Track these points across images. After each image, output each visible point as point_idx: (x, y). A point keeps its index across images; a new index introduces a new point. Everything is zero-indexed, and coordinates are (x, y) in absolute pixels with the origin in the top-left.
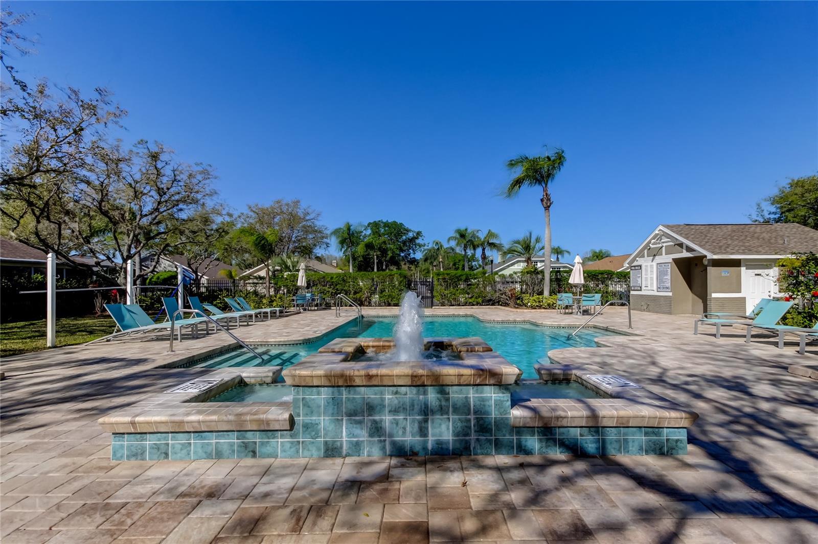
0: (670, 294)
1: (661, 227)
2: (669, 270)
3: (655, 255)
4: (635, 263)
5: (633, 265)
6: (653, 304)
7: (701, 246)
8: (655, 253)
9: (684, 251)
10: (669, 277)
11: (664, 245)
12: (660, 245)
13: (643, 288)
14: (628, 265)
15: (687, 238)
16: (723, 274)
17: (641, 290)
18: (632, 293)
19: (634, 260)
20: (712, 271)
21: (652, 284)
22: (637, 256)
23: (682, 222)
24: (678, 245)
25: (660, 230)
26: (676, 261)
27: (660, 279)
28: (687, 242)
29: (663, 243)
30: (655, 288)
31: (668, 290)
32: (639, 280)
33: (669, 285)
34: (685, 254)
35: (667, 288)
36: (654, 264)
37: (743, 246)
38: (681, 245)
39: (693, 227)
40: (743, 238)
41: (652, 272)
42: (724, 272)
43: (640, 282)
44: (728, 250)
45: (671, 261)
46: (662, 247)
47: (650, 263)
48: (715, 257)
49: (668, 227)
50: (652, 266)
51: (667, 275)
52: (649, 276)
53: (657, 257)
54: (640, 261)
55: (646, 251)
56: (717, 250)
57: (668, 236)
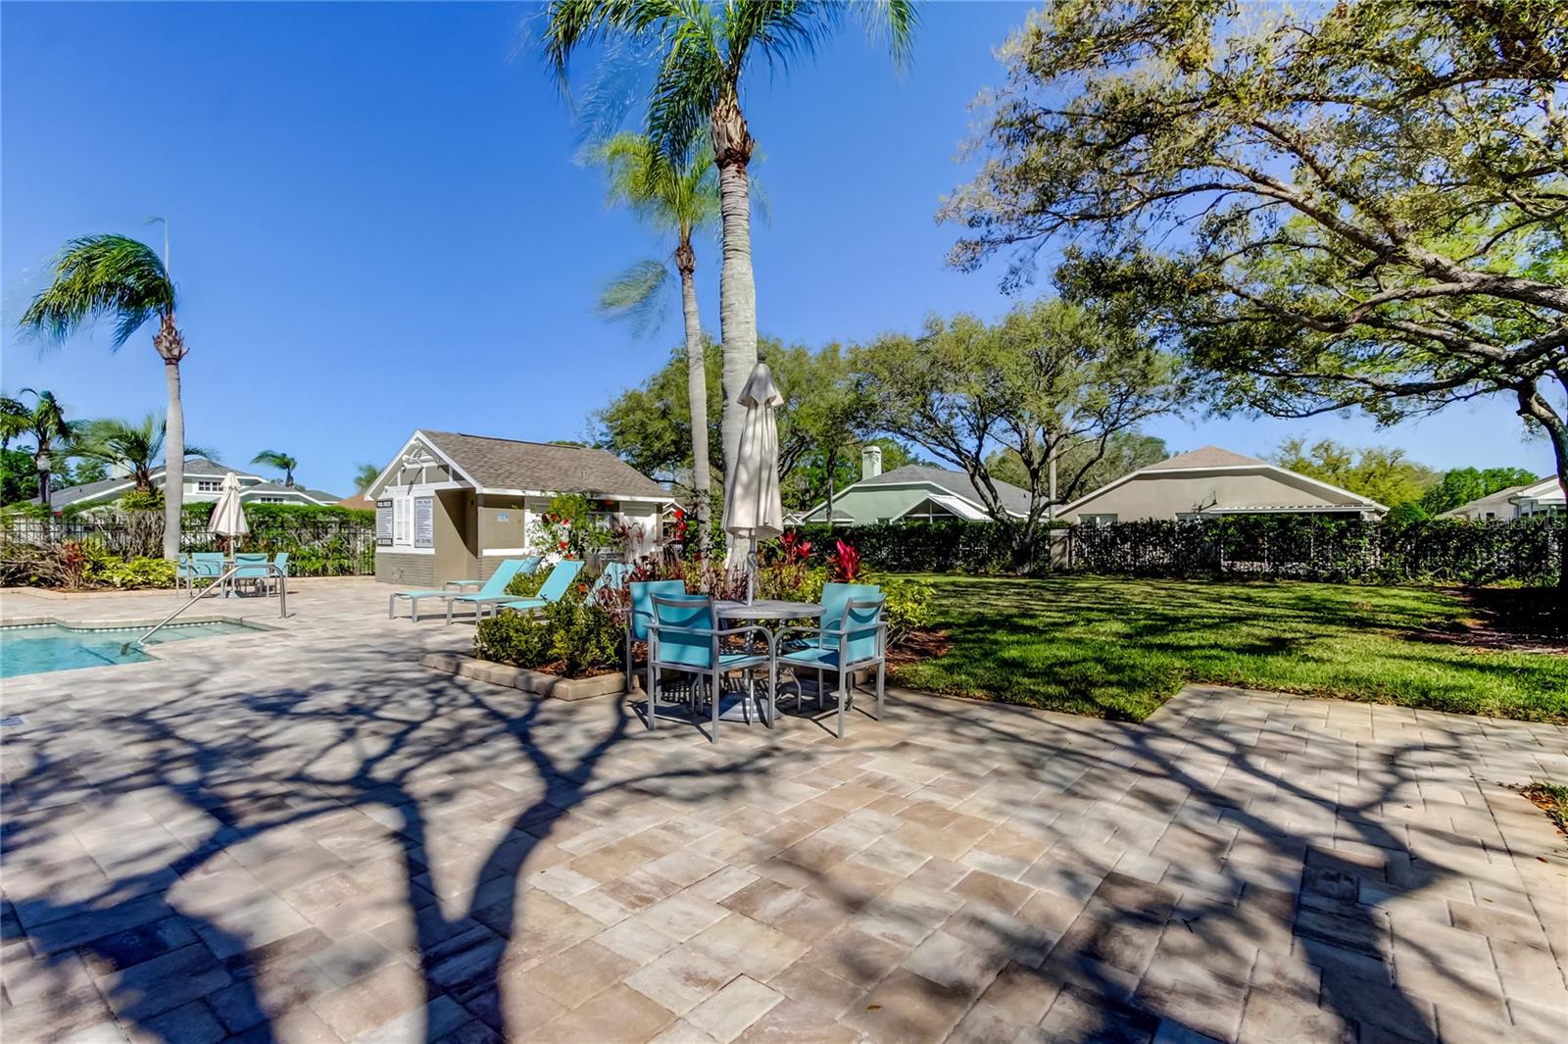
0: (432, 551)
1: (418, 434)
2: (431, 510)
3: (412, 483)
4: (383, 496)
5: (380, 498)
6: (409, 569)
7: (470, 473)
8: (412, 480)
9: (451, 479)
10: (430, 522)
11: (425, 465)
12: (419, 466)
13: (395, 541)
14: (371, 499)
15: (453, 457)
16: (500, 519)
17: (391, 545)
18: (379, 550)
19: (380, 489)
20: (483, 513)
21: (407, 536)
22: (385, 482)
23: (454, 429)
24: (442, 467)
25: (418, 439)
26: (442, 495)
27: (419, 528)
28: (454, 465)
29: (424, 461)
30: (412, 541)
31: (429, 545)
32: (389, 525)
33: (430, 536)
34: (452, 485)
35: (429, 541)
36: (411, 498)
37: (529, 477)
38: (446, 468)
39: (470, 440)
40: (534, 464)
41: (407, 510)
42: (502, 516)
43: (390, 531)
44: (507, 481)
45: (433, 494)
46: (421, 470)
47: (404, 497)
48: (486, 491)
49: (429, 434)
50: (408, 501)
51: (428, 518)
52: (404, 520)
53: (415, 487)
54: (390, 492)
55: (399, 474)
56: (491, 481)
57: (430, 452)
